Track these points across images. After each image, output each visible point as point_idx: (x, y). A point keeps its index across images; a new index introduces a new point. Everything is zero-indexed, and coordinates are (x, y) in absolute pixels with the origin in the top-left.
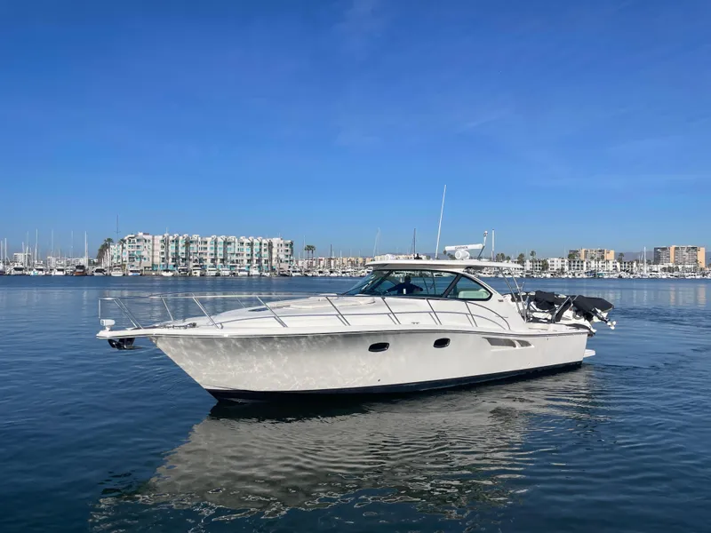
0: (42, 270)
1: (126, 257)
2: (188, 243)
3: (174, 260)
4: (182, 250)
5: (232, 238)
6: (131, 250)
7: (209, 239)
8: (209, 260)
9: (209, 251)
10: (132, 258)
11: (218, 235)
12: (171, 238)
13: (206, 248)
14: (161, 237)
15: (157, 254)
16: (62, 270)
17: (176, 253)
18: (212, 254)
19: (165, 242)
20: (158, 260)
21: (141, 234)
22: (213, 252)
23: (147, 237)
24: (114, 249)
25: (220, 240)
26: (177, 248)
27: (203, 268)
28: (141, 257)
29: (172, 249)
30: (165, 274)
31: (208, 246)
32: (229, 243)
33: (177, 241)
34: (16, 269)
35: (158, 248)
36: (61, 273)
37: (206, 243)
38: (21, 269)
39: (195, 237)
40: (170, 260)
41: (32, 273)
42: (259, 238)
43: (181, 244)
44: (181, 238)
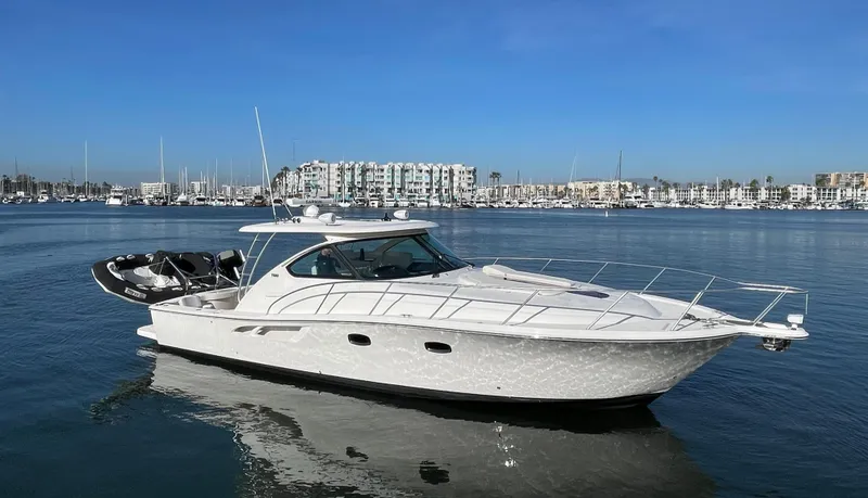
0: (223, 200)
1: (302, 186)
2: (364, 171)
3: (350, 189)
4: (358, 179)
5: (409, 165)
6: (307, 178)
7: (386, 167)
8: (386, 190)
9: (386, 180)
10: (308, 187)
11: (396, 162)
12: (347, 166)
13: (382, 177)
14: (336, 165)
15: (333, 183)
16: (242, 201)
17: (353, 182)
18: (389, 183)
19: (341, 169)
20: (334, 190)
21: (316, 162)
22: (390, 181)
23: (322, 165)
24: (291, 177)
25: (397, 167)
26: (353, 176)
27: (381, 198)
28: (317, 187)
29: (348, 178)
30: (342, 205)
31: (385, 173)
32: (407, 171)
33: (353, 169)
34: (199, 199)
35: (334, 173)
36: (241, 204)
37: (382, 170)
38: (203, 200)
39: (371, 165)
40: (347, 190)
41: (214, 203)
42: (439, 165)
43: (357, 172)
44: (357, 166)
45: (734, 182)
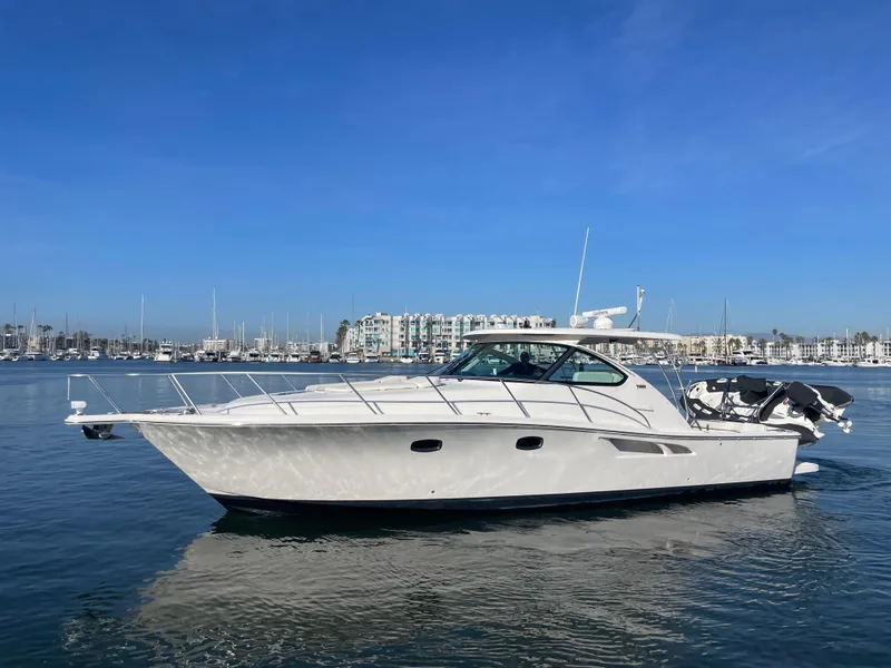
0: (277, 356)
1: (363, 341)
2: (430, 324)
3: (415, 344)
4: (423, 332)
5: (480, 317)
6: (368, 332)
7: (454, 319)
8: (454, 345)
9: (454, 333)
10: (369, 342)
11: (464, 315)
12: (411, 318)
13: (450, 330)
14: (400, 318)
15: (396, 337)
16: (297, 356)
17: (418, 336)
18: (457, 337)
19: (405, 323)
20: (397, 344)
21: (379, 314)
22: (458, 334)
23: (384, 318)
24: (351, 334)
25: (466, 319)
26: (418, 330)
27: (447, 353)
28: (379, 341)
29: (412, 332)
30: (403, 360)
31: (453, 327)
32: (477, 323)
33: (418, 322)
34: (251, 355)
35: (397, 330)
36: (296, 360)
37: (450, 323)
38: (256, 356)
39: (438, 317)
40: (411, 344)
41: (267, 360)
42: (513, 317)
43: (422, 325)
44: (422, 318)
45: (871, 336)
